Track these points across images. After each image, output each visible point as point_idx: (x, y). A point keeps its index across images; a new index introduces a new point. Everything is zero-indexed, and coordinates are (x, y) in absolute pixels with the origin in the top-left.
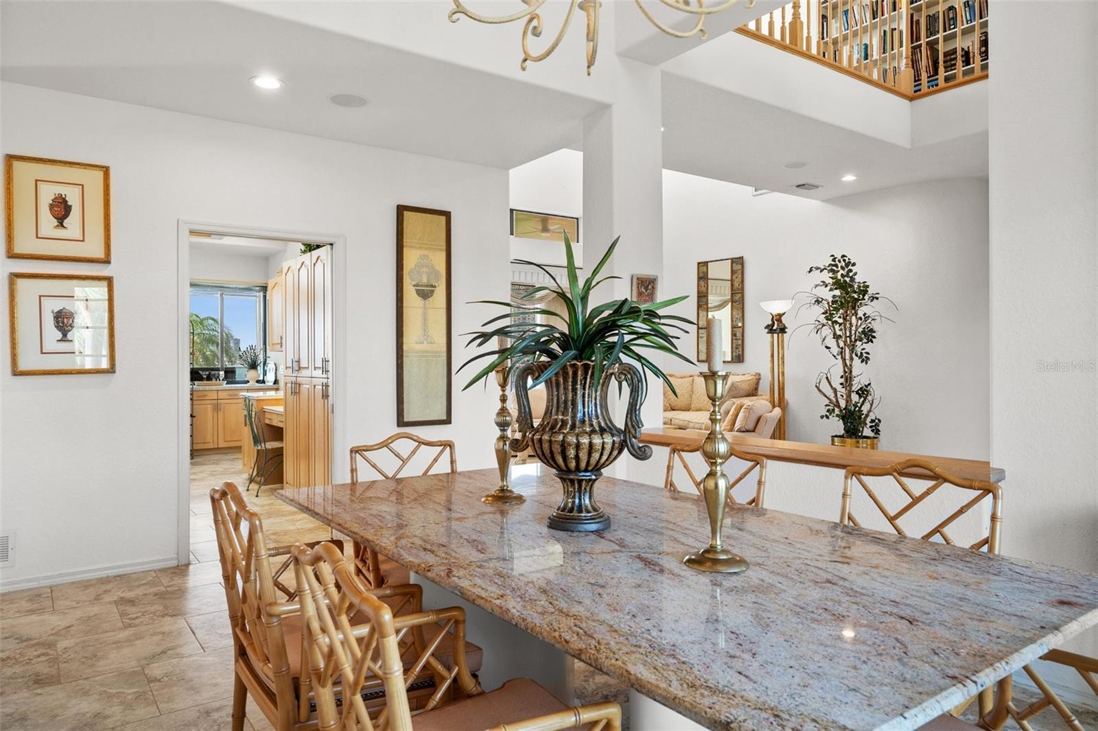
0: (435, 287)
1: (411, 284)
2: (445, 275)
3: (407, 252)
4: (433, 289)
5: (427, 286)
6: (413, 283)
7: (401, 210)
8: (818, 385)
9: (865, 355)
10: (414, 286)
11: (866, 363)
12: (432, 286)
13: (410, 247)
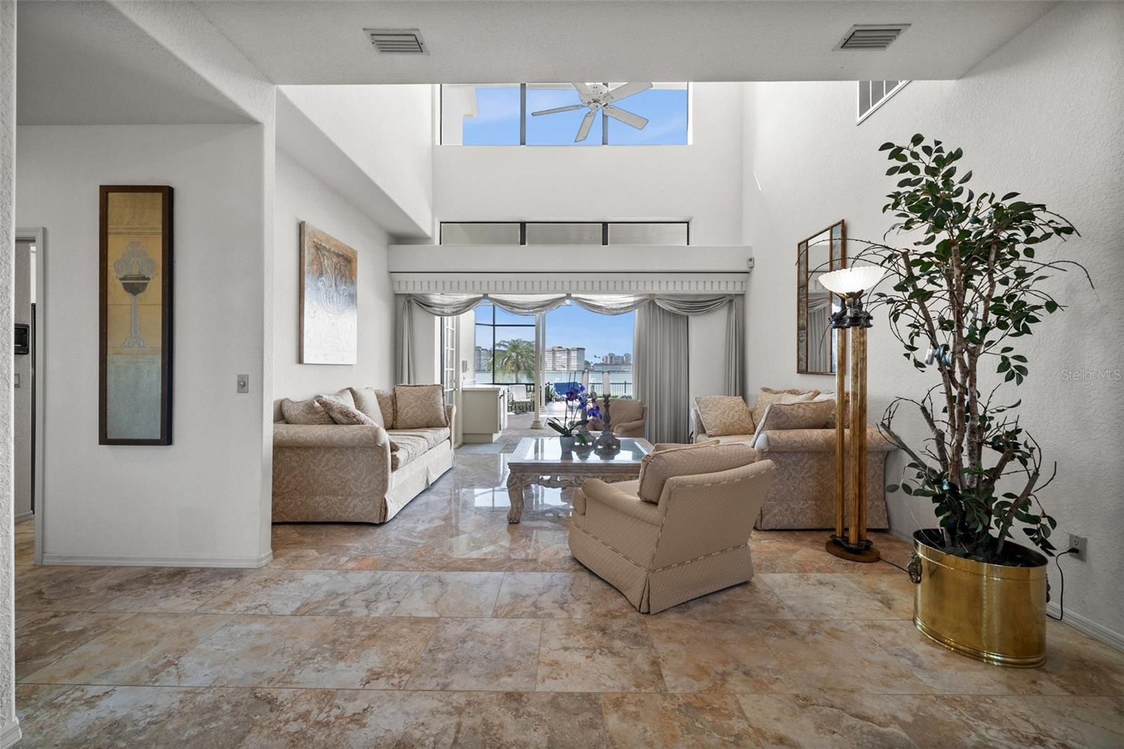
0: (148, 279)
1: (117, 277)
2: (161, 265)
3: (111, 239)
4: (147, 281)
5: (138, 279)
6: (121, 276)
7: (105, 191)
8: (886, 422)
9: (1014, 363)
10: (121, 279)
11: (1020, 381)
12: (144, 278)
13: (116, 233)
